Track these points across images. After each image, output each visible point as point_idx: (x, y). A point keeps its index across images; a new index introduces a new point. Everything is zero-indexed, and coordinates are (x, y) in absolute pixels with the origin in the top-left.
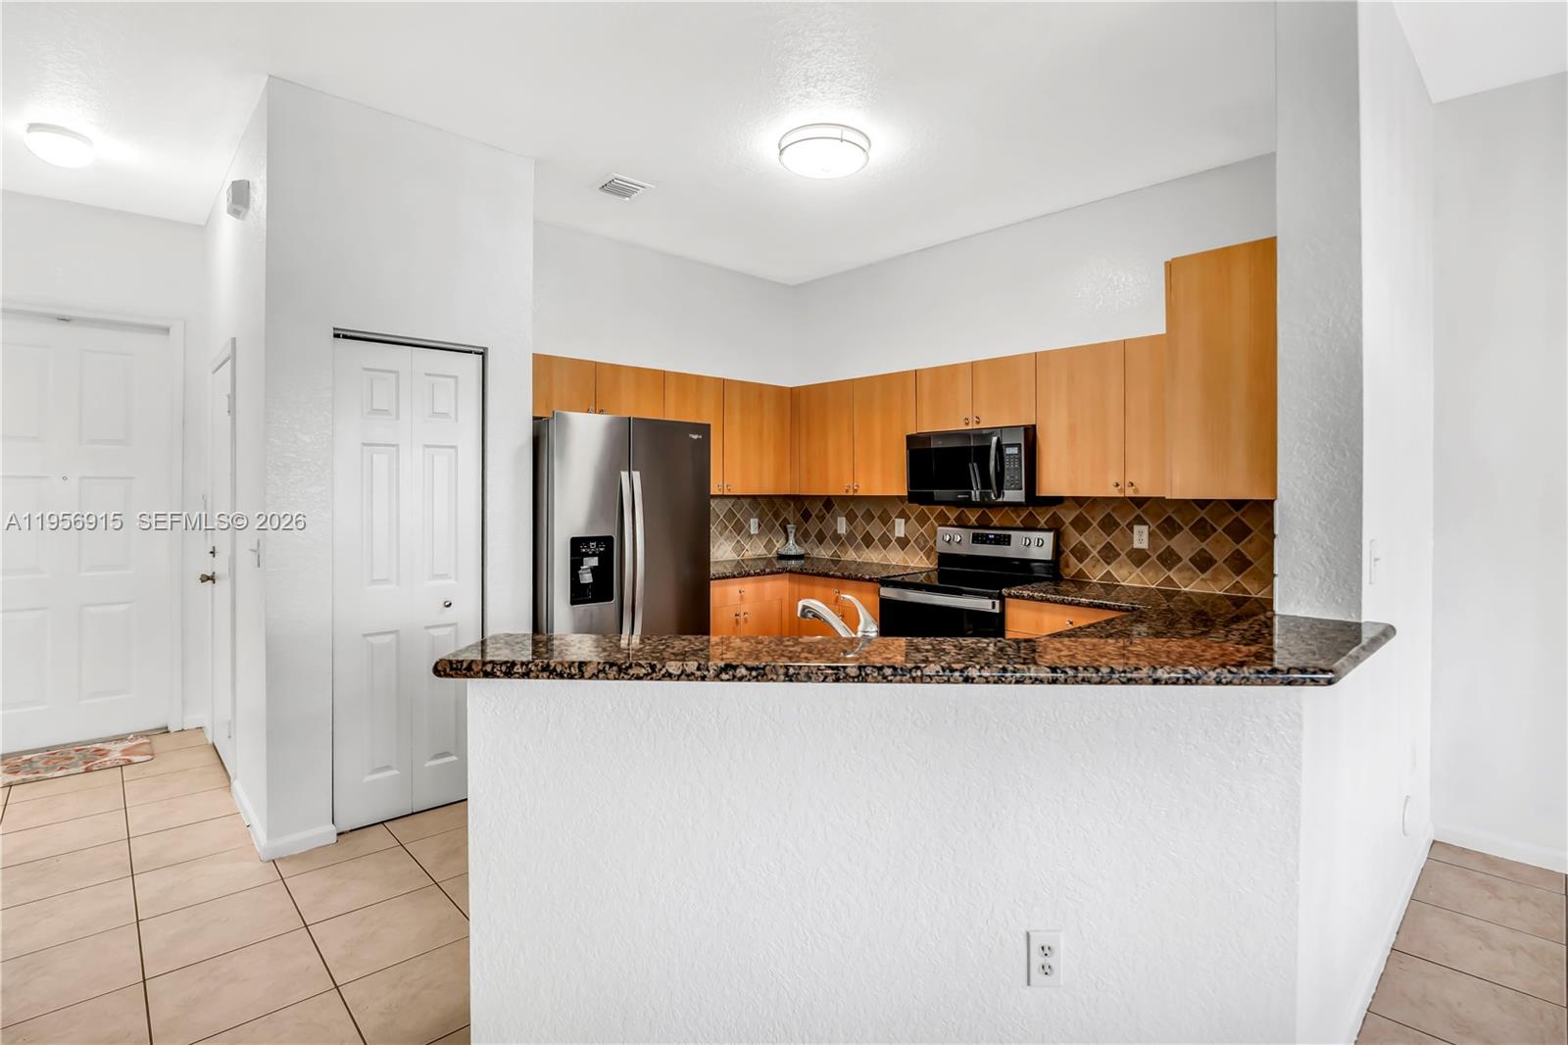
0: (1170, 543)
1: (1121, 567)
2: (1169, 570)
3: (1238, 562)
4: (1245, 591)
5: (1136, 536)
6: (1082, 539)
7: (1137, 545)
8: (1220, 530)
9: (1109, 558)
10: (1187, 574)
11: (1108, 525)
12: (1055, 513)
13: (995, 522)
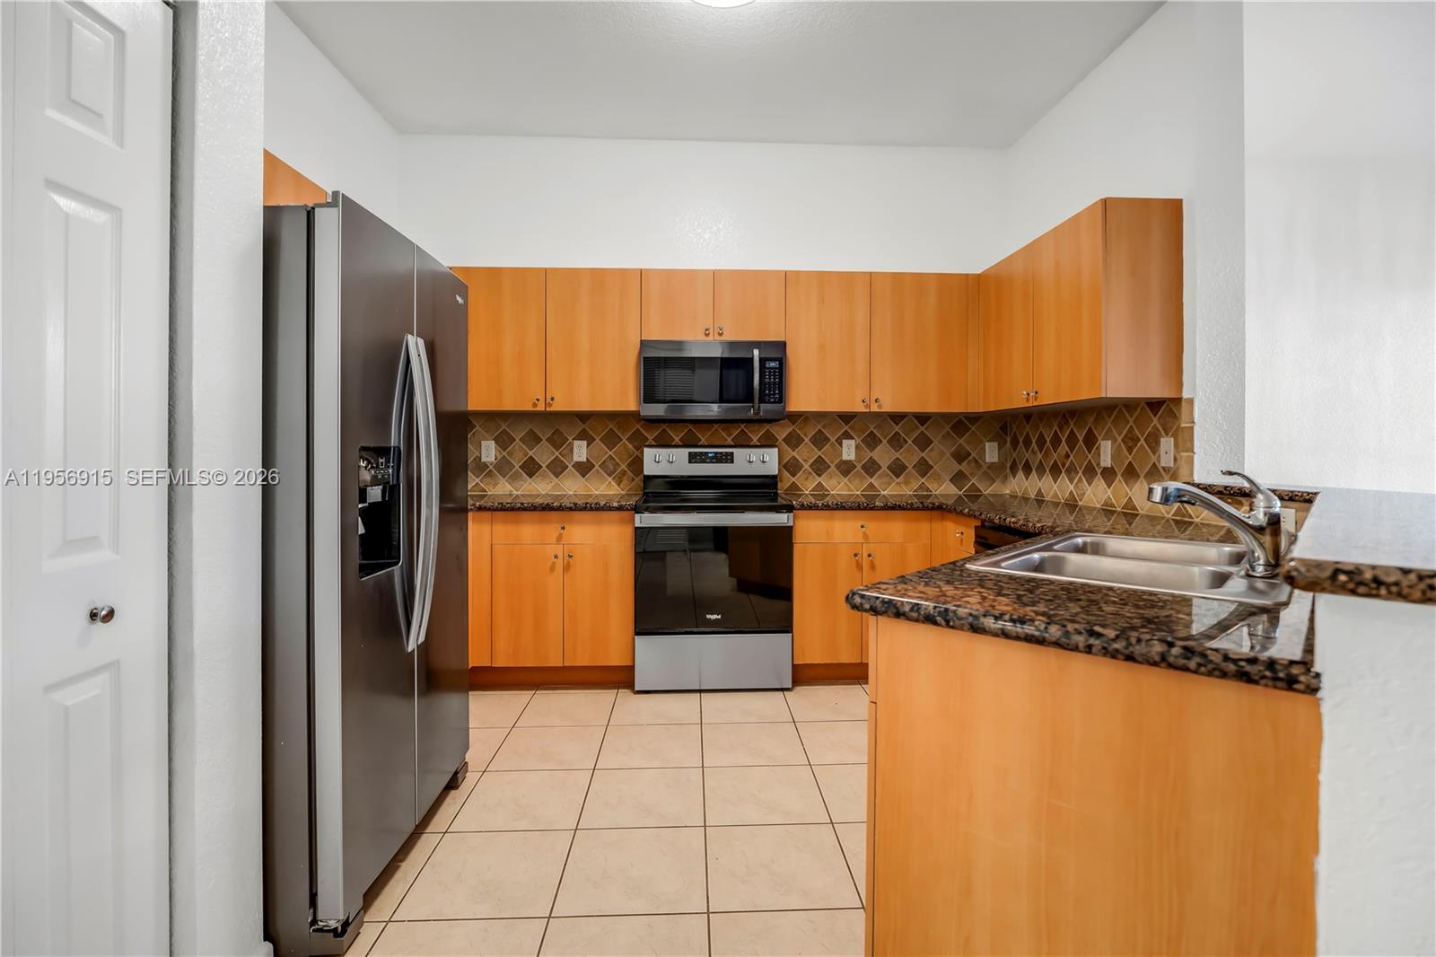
0: (871, 454)
1: (831, 478)
2: (871, 477)
3: (923, 467)
4: (928, 490)
5: (845, 449)
6: (795, 454)
7: (845, 457)
8: (910, 442)
9: (820, 470)
10: (886, 479)
11: (820, 440)
12: (768, 430)
13: (703, 441)
